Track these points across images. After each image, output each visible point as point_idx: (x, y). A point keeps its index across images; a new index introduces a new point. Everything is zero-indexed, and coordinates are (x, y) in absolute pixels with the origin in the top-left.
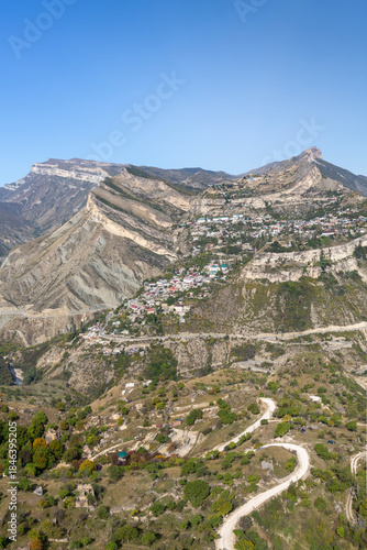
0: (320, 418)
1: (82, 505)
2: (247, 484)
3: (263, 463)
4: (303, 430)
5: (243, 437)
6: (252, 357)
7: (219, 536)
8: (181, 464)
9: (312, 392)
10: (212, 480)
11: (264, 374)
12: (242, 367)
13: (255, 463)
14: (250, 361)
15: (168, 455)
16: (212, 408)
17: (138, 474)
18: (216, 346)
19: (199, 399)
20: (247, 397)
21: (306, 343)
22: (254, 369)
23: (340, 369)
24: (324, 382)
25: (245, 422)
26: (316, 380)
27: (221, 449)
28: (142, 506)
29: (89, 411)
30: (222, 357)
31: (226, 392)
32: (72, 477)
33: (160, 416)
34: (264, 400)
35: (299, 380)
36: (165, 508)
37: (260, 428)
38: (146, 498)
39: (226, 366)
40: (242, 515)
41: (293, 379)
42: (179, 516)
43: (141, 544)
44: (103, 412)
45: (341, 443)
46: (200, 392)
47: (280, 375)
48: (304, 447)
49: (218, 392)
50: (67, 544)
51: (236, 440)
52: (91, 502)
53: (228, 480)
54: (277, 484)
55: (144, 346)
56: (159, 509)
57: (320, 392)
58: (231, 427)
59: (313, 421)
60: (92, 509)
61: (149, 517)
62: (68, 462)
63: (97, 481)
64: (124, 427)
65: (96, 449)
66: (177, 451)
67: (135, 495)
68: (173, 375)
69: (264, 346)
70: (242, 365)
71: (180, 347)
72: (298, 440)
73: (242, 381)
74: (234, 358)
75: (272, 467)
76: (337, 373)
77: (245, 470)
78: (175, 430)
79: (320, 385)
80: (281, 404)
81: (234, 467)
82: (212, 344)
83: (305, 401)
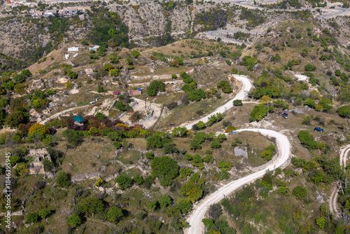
0: (307, 100)
1: (38, 171)
2: (218, 170)
3: (236, 149)
4: (286, 114)
5: (213, 117)
6: (223, 26)
7: (188, 225)
8: (146, 137)
9: (298, 70)
10: (181, 159)
11: (238, 47)
12: (211, 37)
13: (226, 148)
14: (220, 31)
15: (130, 124)
16: (175, 82)
17: (100, 141)
18: (175, 11)
19: (159, 70)
20: (217, 72)
21: (293, 9)
22: (225, 40)
23: (334, 42)
24: (313, 58)
25: (215, 101)
26: (303, 55)
27: (189, 127)
28: (107, 176)
29: (29, 74)
30: (184, 25)
31: (191, 65)
32: (20, 142)
33: (116, 83)
34: (237, 77)
35: (282, 55)
36: (133, 182)
37: (232, 109)
38: (111, 167)
39: (190, 35)
40: (212, 203)
41: (274, 54)
42: (147, 193)
43: (107, 220)
44: (46, 76)
45: (330, 132)
46: (160, 63)
47: (258, 48)
48: (285, 134)
49: (181, 64)
50: (22, 218)
51: (205, 120)
52: (48, 167)
53: (198, 162)
54: (251, 172)
55: (83, 9)
56: (126, 182)
57: (308, 70)
58: (199, 104)
59: (297, 104)
60: (50, 176)
61: (115, 190)
62: (13, 126)
63: (53, 145)
64: (74, 91)
65: (45, 112)
66: (140, 122)
67: (99, 163)
68: (124, 42)
69: (238, 12)
70: (210, 35)
71: (130, 12)
72: (278, 126)
73: (210, 54)
74: (199, 26)
75: (246, 155)
76: (331, 47)
77: (216, 154)
78: (136, 99)
79: (308, 61)
80: (259, 82)
81: (204, 149)
82: (171, 9)
83: (289, 81)
